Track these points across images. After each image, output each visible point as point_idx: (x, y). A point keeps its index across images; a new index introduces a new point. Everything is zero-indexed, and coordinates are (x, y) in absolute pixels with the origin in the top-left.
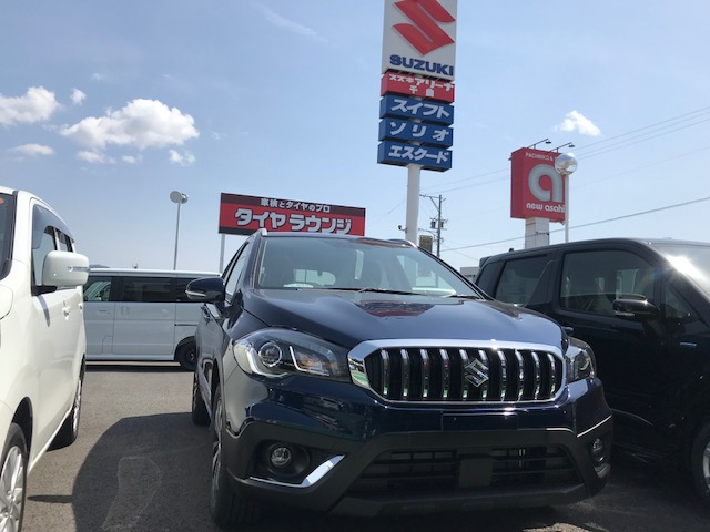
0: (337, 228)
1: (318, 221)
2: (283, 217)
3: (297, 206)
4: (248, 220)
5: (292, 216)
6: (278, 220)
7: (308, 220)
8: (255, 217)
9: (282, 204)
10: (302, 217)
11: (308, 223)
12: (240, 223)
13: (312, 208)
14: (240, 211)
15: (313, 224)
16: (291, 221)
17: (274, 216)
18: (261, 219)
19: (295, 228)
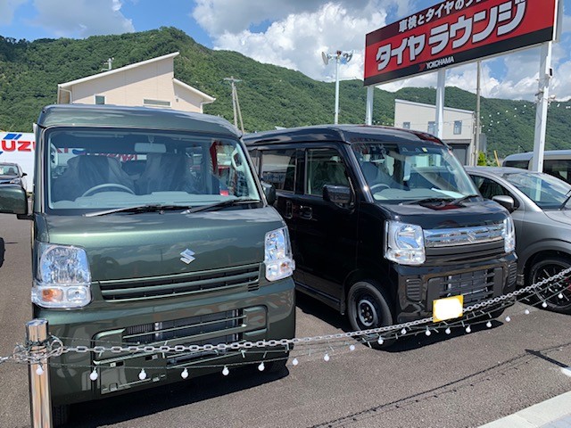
0: (499, 24)
1: (468, 24)
2: (421, 39)
3: (439, 11)
4: (387, 58)
5: (434, 31)
6: (417, 45)
7: (454, 28)
8: (394, 52)
9: (421, 17)
10: (445, 27)
11: (453, 34)
12: (380, 66)
14: (381, 50)
15: (461, 32)
16: (432, 40)
17: (413, 41)
18: (399, 52)
19: (435, 50)
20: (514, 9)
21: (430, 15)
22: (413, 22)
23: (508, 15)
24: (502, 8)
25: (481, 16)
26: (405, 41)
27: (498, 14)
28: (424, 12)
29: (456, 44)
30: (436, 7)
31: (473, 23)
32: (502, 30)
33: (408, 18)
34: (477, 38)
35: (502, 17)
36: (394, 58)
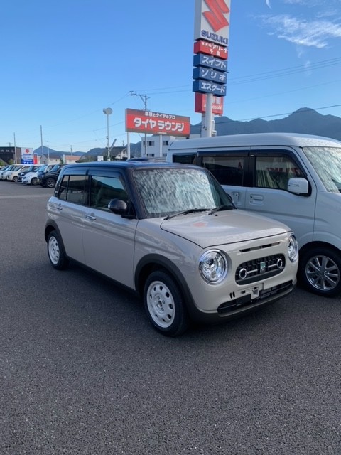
0: (178, 128)
1: (170, 124)
3: (161, 116)
4: (140, 124)
6: (153, 124)
9: (154, 114)
11: (166, 125)
12: (136, 125)
13: (167, 117)
15: (168, 126)
17: (151, 121)
18: (146, 123)
21: (158, 115)
22: (151, 114)
25: (173, 124)
26: (148, 120)
27: (178, 125)
28: (156, 113)
29: (167, 129)
30: (160, 114)
36: (143, 125)
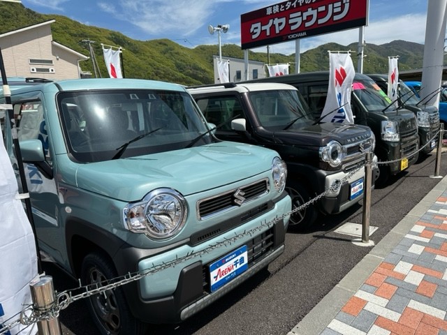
0: (334, 14)
1: (314, 13)
3: (294, 4)
4: (258, 31)
5: (291, 16)
6: (280, 24)
7: (305, 15)
8: (264, 28)
9: (282, 7)
10: (299, 14)
11: (305, 18)
12: (254, 37)
14: (254, 26)
15: (310, 18)
16: (291, 22)
17: (277, 21)
18: (267, 27)
19: (293, 28)
20: (343, 6)
21: (288, 6)
22: (276, 10)
23: (339, 9)
24: (336, 5)
25: (322, 9)
26: (271, 21)
27: (333, 8)
28: (284, 4)
29: (307, 24)
31: (318, 13)
32: (336, 18)
33: (272, 6)
34: (320, 21)
35: (336, 11)
36: (263, 32)
